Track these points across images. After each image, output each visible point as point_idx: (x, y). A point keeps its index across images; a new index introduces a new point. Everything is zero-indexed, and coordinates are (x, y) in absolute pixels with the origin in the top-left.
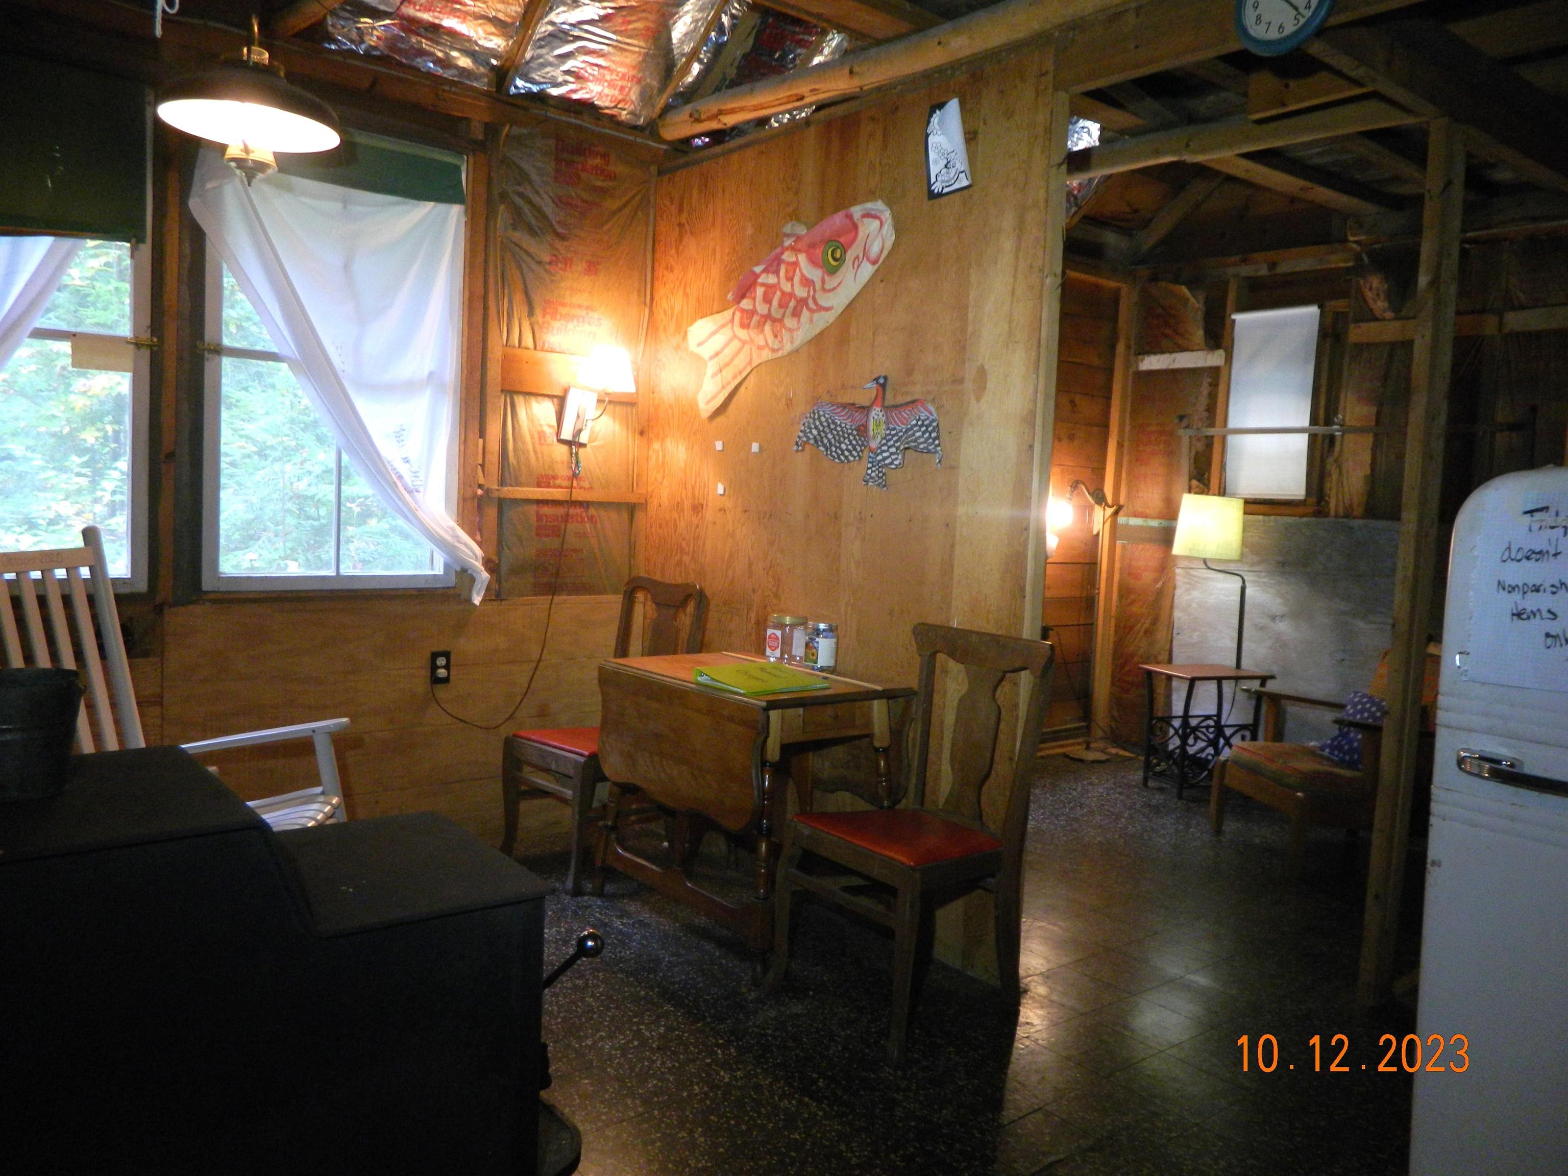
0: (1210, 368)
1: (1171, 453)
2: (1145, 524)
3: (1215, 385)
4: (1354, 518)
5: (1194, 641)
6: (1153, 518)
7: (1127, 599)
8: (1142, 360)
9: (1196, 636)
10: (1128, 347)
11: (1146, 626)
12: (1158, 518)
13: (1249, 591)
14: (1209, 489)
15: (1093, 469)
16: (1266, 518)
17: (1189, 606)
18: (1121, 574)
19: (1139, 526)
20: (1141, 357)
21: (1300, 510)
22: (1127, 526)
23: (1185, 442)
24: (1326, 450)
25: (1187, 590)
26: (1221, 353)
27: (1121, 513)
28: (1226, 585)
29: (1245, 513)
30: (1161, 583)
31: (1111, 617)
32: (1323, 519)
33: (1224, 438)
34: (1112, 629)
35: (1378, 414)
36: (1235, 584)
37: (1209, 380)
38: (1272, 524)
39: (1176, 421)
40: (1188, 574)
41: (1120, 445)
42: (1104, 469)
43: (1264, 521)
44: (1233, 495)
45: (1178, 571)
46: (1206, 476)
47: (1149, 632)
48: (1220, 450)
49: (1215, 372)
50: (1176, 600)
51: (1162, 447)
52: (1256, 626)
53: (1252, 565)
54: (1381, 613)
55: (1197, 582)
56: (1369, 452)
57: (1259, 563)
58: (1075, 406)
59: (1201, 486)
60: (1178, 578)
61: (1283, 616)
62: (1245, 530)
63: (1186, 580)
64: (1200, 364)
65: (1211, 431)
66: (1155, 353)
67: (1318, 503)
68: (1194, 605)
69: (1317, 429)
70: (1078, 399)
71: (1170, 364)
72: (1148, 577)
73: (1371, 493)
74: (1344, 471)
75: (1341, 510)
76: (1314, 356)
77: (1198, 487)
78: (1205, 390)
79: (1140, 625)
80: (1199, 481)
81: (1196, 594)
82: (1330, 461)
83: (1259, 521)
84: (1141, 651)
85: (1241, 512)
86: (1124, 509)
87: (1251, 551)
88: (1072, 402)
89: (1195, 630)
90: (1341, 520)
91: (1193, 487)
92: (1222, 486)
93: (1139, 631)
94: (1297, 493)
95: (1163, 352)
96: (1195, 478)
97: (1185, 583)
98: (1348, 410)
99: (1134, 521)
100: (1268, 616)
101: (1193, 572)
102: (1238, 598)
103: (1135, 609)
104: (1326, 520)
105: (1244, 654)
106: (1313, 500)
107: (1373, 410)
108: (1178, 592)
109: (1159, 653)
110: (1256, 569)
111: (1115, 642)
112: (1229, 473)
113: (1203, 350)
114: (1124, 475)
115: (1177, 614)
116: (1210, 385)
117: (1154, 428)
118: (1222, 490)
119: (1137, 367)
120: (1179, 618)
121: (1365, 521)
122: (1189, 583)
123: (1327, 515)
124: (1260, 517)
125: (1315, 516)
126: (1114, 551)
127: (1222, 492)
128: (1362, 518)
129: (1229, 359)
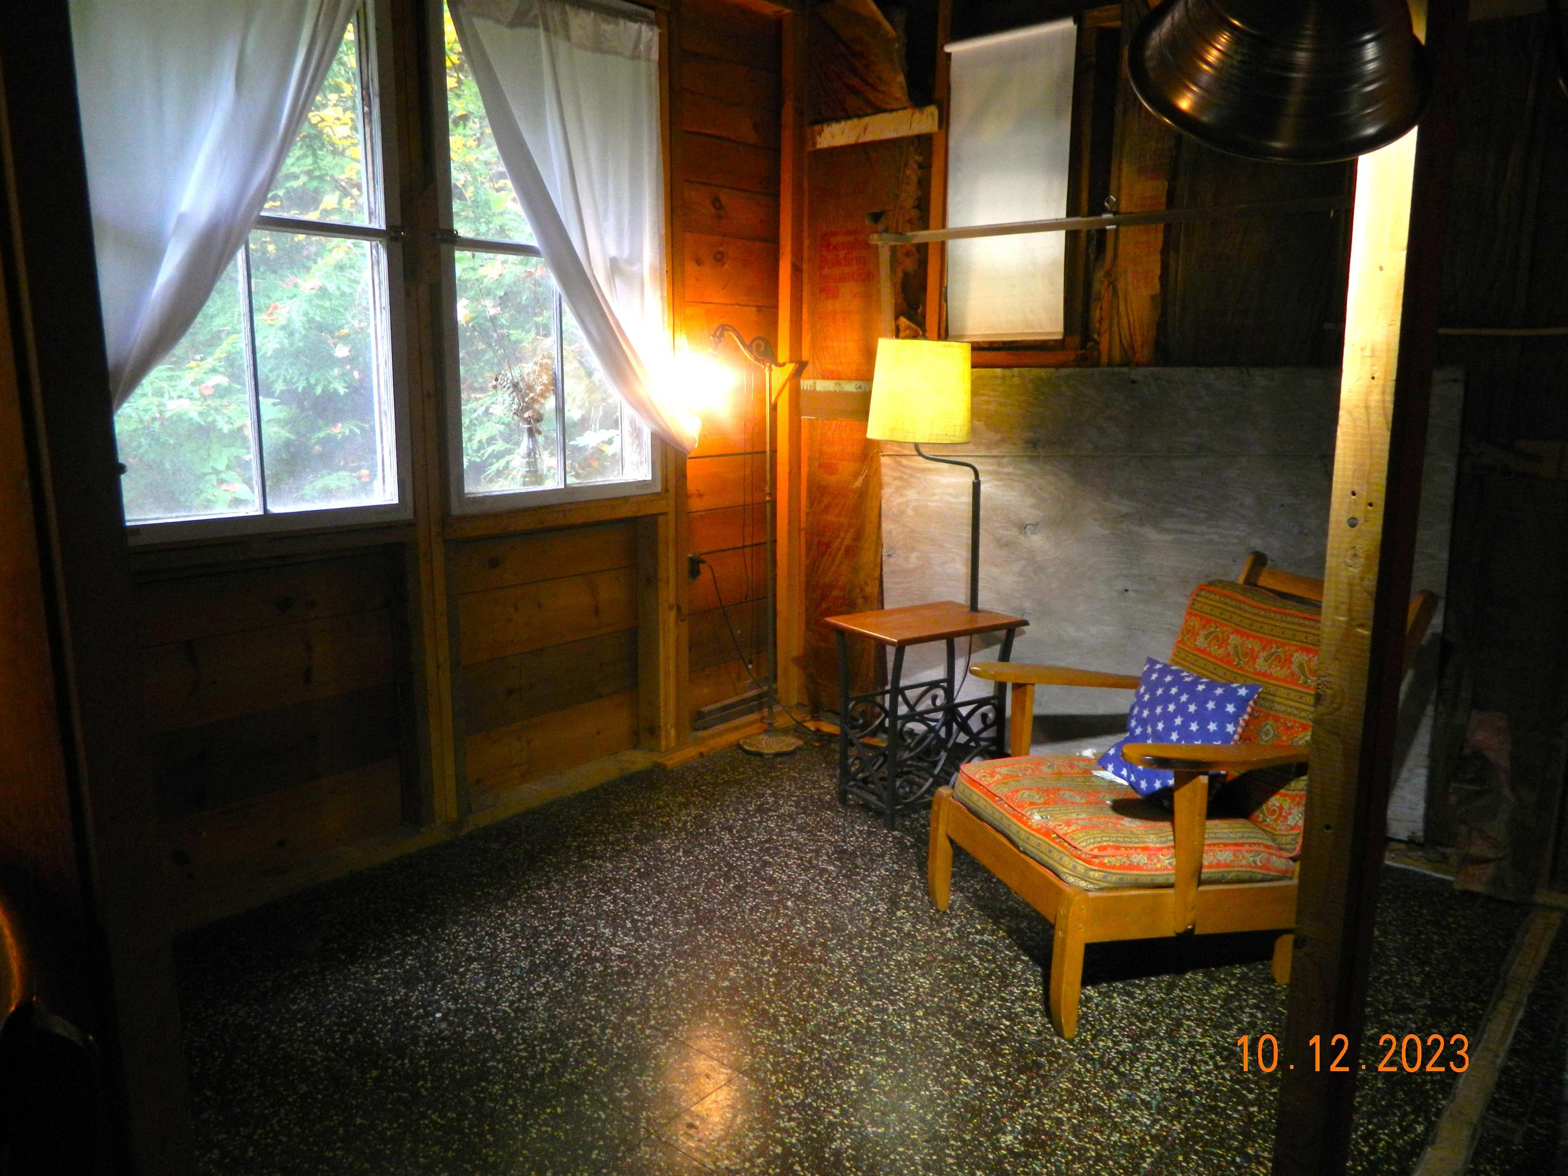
0: (919, 137)
1: (868, 277)
2: (837, 389)
3: (925, 167)
4: (1138, 365)
5: (911, 566)
6: (849, 379)
7: (819, 503)
8: (820, 132)
9: (914, 560)
10: (799, 112)
11: (848, 541)
12: (856, 379)
13: (983, 488)
14: (924, 331)
15: (760, 308)
16: (1007, 372)
17: (902, 513)
18: (809, 466)
19: (829, 392)
20: (817, 128)
21: (1060, 356)
22: (814, 392)
23: (885, 256)
24: (1092, 257)
25: (898, 489)
26: (933, 110)
27: (805, 373)
28: (953, 480)
29: (974, 366)
30: (861, 479)
31: (800, 530)
32: (1089, 371)
33: (942, 247)
34: (803, 547)
35: (1171, 195)
36: (963, 479)
37: (918, 158)
38: (1016, 381)
39: (868, 222)
40: (899, 463)
41: (797, 269)
42: (776, 307)
43: (1004, 377)
44: (958, 338)
45: (884, 460)
46: (919, 311)
47: (851, 551)
48: (938, 267)
49: (924, 142)
50: (884, 506)
51: (855, 268)
52: (999, 540)
53: (989, 446)
54: (1182, 515)
55: (911, 476)
56: (1158, 257)
57: (998, 444)
58: (721, 207)
59: (913, 326)
60: (884, 470)
61: (1036, 525)
62: (975, 393)
63: (896, 474)
64: (904, 131)
65: (922, 236)
66: (837, 120)
67: (1083, 346)
68: (910, 512)
69: (1078, 221)
70: (724, 196)
71: (858, 137)
72: (846, 469)
73: (1161, 326)
74: (1121, 293)
75: (1117, 354)
76: (1071, 101)
77: (908, 328)
78: (912, 174)
79: (839, 540)
80: (910, 318)
81: (911, 494)
82: (1099, 274)
83: (996, 377)
84: (843, 580)
85: (968, 365)
86: (809, 368)
87: (986, 425)
88: (716, 200)
89: (913, 549)
90: (1117, 369)
91: (902, 327)
92: (943, 325)
93: (839, 549)
94: (1049, 329)
95: (848, 117)
96: (903, 314)
97: (895, 479)
98: (1124, 191)
99: (823, 386)
100: (1015, 525)
101: (904, 461)
102: (968, 499)
103: (831, 518)
104: (1096, 370)
105: (981, 584)
106: (1076, 339)
107: (1162, 185)
108: (886, 492)
109: (866, 584)
110: (995, 452)
111: (807, 566)
112: (953, 304)
113: (905, 108)
114: (805, 316)
115: (886, 526)
116: (920, 167)
117: (840, 239)
118: (943, 332)
119: (814, 144)
120: (890, 533)
121: (1155, 370)
122: (901, 478)
123: (1096, 364)
124: (998, 371)
125: (1079, 366)
126: (799, 432)
127: (944, 334)
128: (1149, 365)
129: (944, 120)
